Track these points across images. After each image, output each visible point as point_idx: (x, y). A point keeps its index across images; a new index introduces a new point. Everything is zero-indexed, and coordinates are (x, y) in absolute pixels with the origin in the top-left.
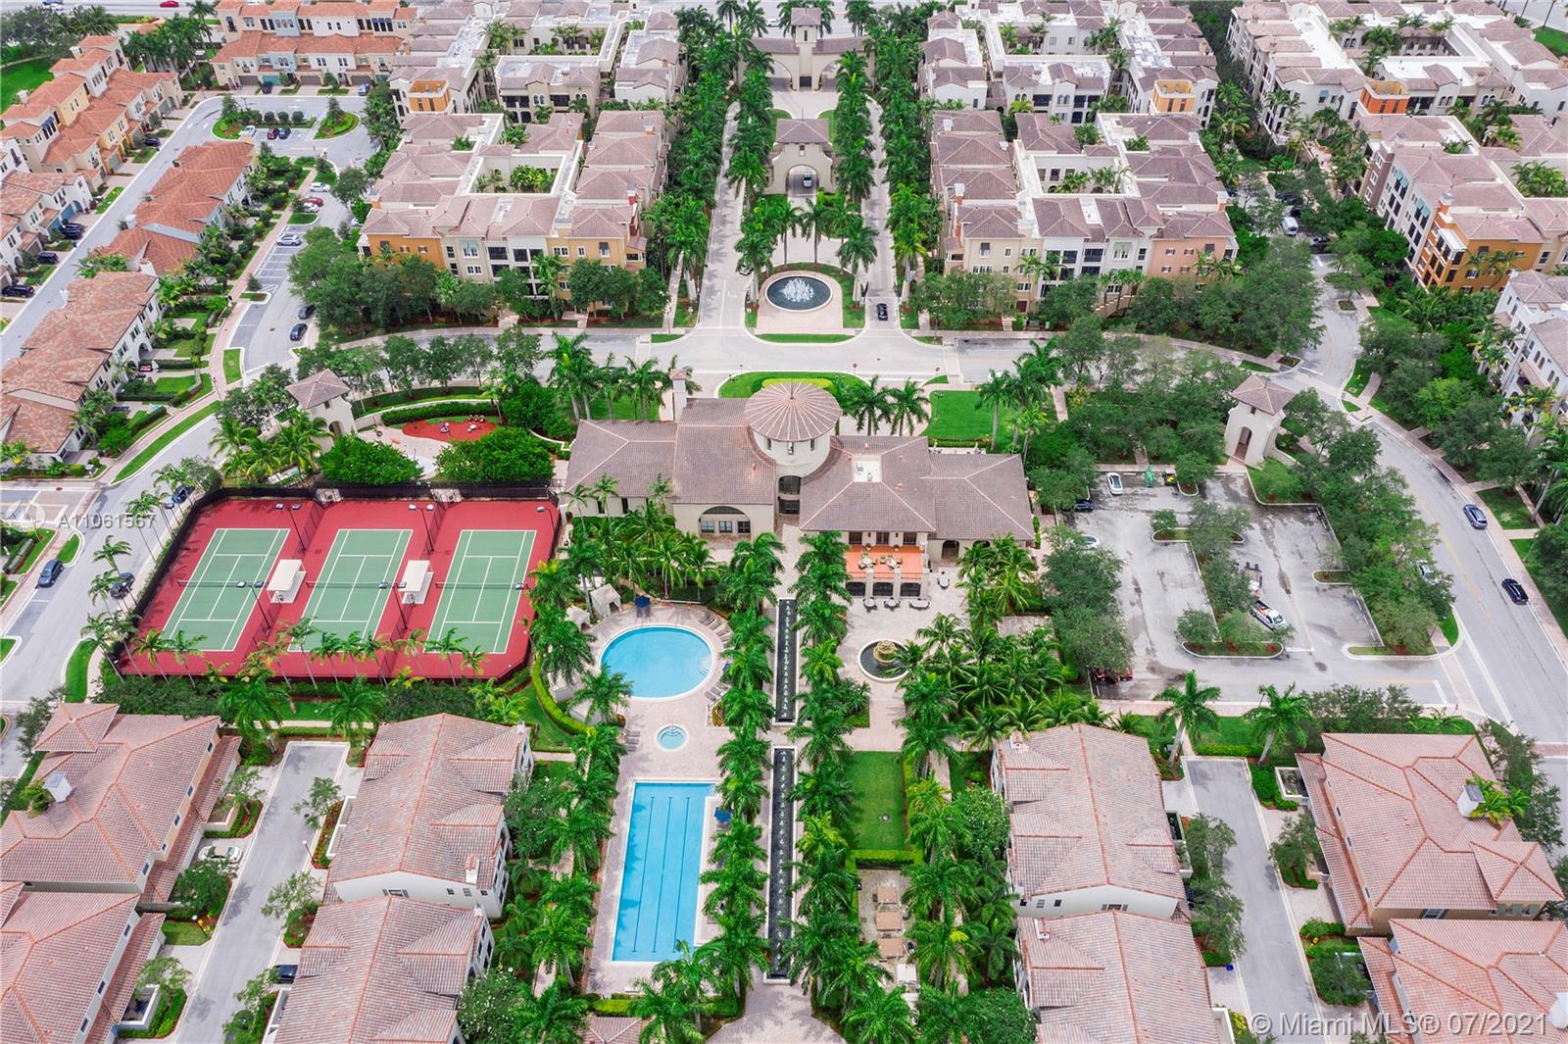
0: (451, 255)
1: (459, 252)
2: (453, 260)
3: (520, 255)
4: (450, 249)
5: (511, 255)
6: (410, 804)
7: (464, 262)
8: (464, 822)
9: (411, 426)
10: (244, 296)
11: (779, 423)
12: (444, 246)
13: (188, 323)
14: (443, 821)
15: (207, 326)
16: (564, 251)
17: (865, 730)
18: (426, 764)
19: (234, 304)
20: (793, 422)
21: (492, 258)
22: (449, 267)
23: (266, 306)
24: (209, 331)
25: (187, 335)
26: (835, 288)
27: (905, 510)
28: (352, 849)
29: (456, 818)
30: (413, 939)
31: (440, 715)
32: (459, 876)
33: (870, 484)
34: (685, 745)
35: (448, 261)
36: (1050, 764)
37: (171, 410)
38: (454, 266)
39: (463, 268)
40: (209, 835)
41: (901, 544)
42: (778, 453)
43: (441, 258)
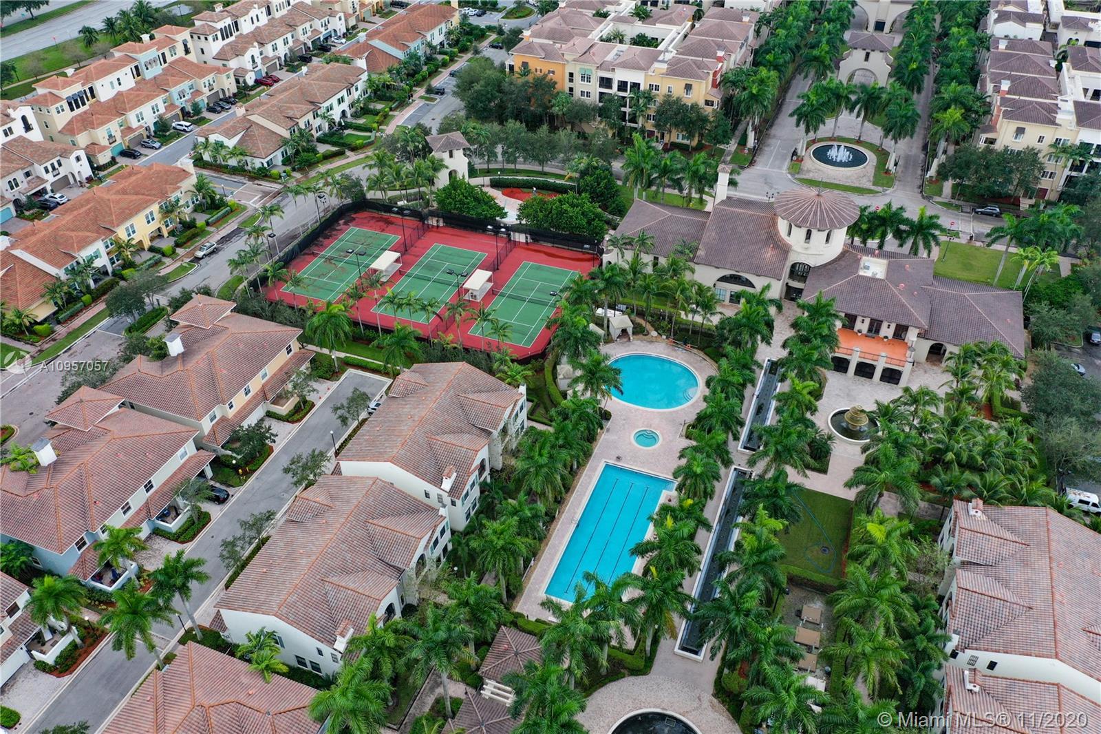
0: (571, 80)
1: (577, 78)
2: (571, 85)
3: (623, 86)
4: (571, 75)
5: (615, 86)
6: (416, 418)
7: (579, 86)
8: (454, 442)
9: (509, 190)
10: (421, 97)
11: (802, 212)
12: (568, 70)
13: (379, 106)
14: (438, 437)
15: (391, 109)
16: (657, 88)
17: (821, 475)
18: (438, 393)
19: (414, 101)
20: (815, 213)
21: (601, 86)
22: (567, 91)
23: (434, 106)
24: (391, 113)
25: (376, 113)
26: (871, 157)
27: (903, 305)
28: (361, 440)
29: (448, 438)
30: (383, 516)
31: (461, 363)
32: (438, 482)
33: (873, 280)
34: (656, 446)
35: (568, 85)
36: (1008, 535)
37: (348, 153)
38: (571, 89)
39: (577, 93)
40: (269, 414)
41: (890, 337)
42: (796, 239)
43: (563, 79)
